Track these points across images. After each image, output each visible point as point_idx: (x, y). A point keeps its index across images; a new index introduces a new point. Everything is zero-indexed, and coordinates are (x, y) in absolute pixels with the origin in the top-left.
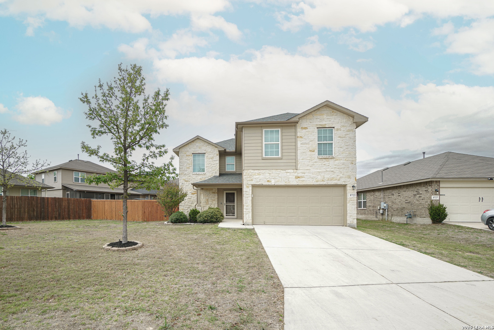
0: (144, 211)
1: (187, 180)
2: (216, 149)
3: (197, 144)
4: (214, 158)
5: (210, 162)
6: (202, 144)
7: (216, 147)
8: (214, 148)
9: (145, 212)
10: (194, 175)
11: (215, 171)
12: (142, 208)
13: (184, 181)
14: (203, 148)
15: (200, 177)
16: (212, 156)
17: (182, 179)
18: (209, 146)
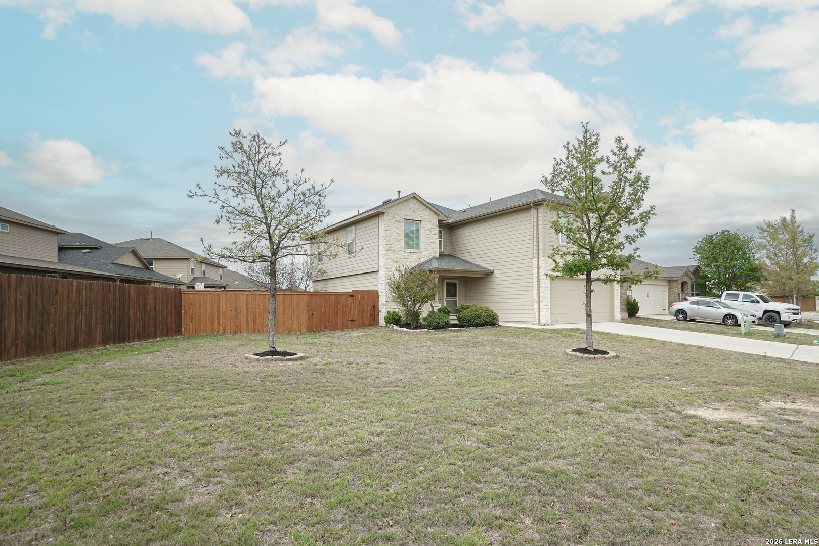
0: (311, 312)
1: (395, 260)
2: (436, 216)
3: (411, 206)
4: (433, 229)
5: (427, 236)
6: (417, 206)
7: (436, 214)
8: (433, 215)
9: (313, 315)
10: (407, 253)
11: (434, 250)
12: (308, 307)
13: (392, 262)
14: (418, 213)
15: (415, 257)
16: (429, 226)
17: (389, 258)
18: (427, 212)
